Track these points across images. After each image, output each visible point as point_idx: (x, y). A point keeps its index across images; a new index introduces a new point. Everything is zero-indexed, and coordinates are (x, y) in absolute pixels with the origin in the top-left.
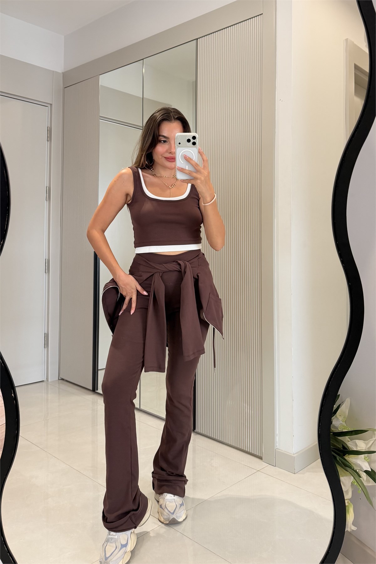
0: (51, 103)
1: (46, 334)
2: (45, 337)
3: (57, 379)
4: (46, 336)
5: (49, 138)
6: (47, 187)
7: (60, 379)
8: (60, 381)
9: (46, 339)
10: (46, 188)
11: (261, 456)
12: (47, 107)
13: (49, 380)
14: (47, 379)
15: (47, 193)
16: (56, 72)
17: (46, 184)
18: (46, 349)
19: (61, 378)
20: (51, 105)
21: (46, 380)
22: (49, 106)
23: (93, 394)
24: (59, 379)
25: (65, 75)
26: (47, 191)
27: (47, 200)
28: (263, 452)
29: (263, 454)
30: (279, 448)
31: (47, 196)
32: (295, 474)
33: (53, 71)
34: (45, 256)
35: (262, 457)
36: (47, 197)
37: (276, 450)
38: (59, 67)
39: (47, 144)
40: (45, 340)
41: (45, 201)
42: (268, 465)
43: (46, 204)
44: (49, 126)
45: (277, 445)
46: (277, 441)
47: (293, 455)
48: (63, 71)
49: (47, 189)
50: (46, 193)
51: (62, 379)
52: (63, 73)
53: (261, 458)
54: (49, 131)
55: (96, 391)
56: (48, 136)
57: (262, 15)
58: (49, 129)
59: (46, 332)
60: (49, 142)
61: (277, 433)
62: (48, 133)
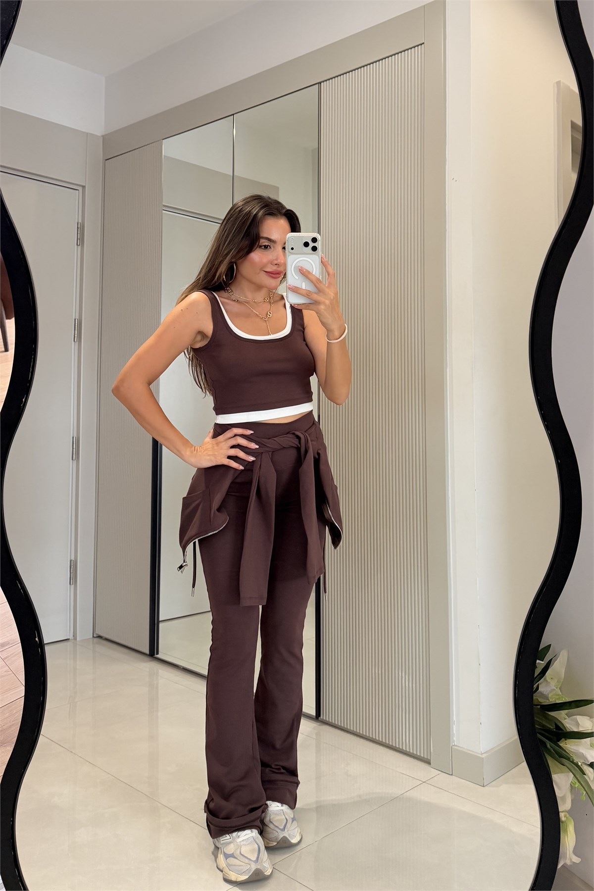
0: (84, 185)
3: (91, 636)
5: (80, 241)
7: (95, 636)
8: (96, 640)
9: (72, 569)
10: (74, 320)
11: (429, 758)
12: (77, 191)
13: (78, 639)
14: (75, 635)
15: (76, 329)
16: (93, 135)
17: (75, 315)
18: (73, 586)
19: (97, 634)
20: (84, 187)
21: (73, 638)
22: (80, 189)
23: (151, 661)
24: (93, 637)
25: (107, 140)
26: (76, 327)
27: (76, 340)
28: (432, 751)
29: (432, 754)
30: (458, 745)
31: (76, 334)
32: (483, 786)
33: (87, 133)
34: (72, 433)
35: (430, 760)
37: (453, 747)
38: (97, 127)
39: (76, 250)
40: (72, 572)
41: (73, 342)
42: (440, 772)
43: (74, 346)
44: (80, 221)
45: (454, 739)
46: (454, 732)
47: (480, 756)
48: (104, 134)
49: (77, 323)
51: (99, 636)
52: (104, 137)
53: (428, 762)
54: (81, 228)
55: (156, 656)
56: (79, 237)
57: (423, 45)
58: (79, 226)
59: (73, 558)
60: (79, 247)
61: (454, 719)
62: (79, 232)
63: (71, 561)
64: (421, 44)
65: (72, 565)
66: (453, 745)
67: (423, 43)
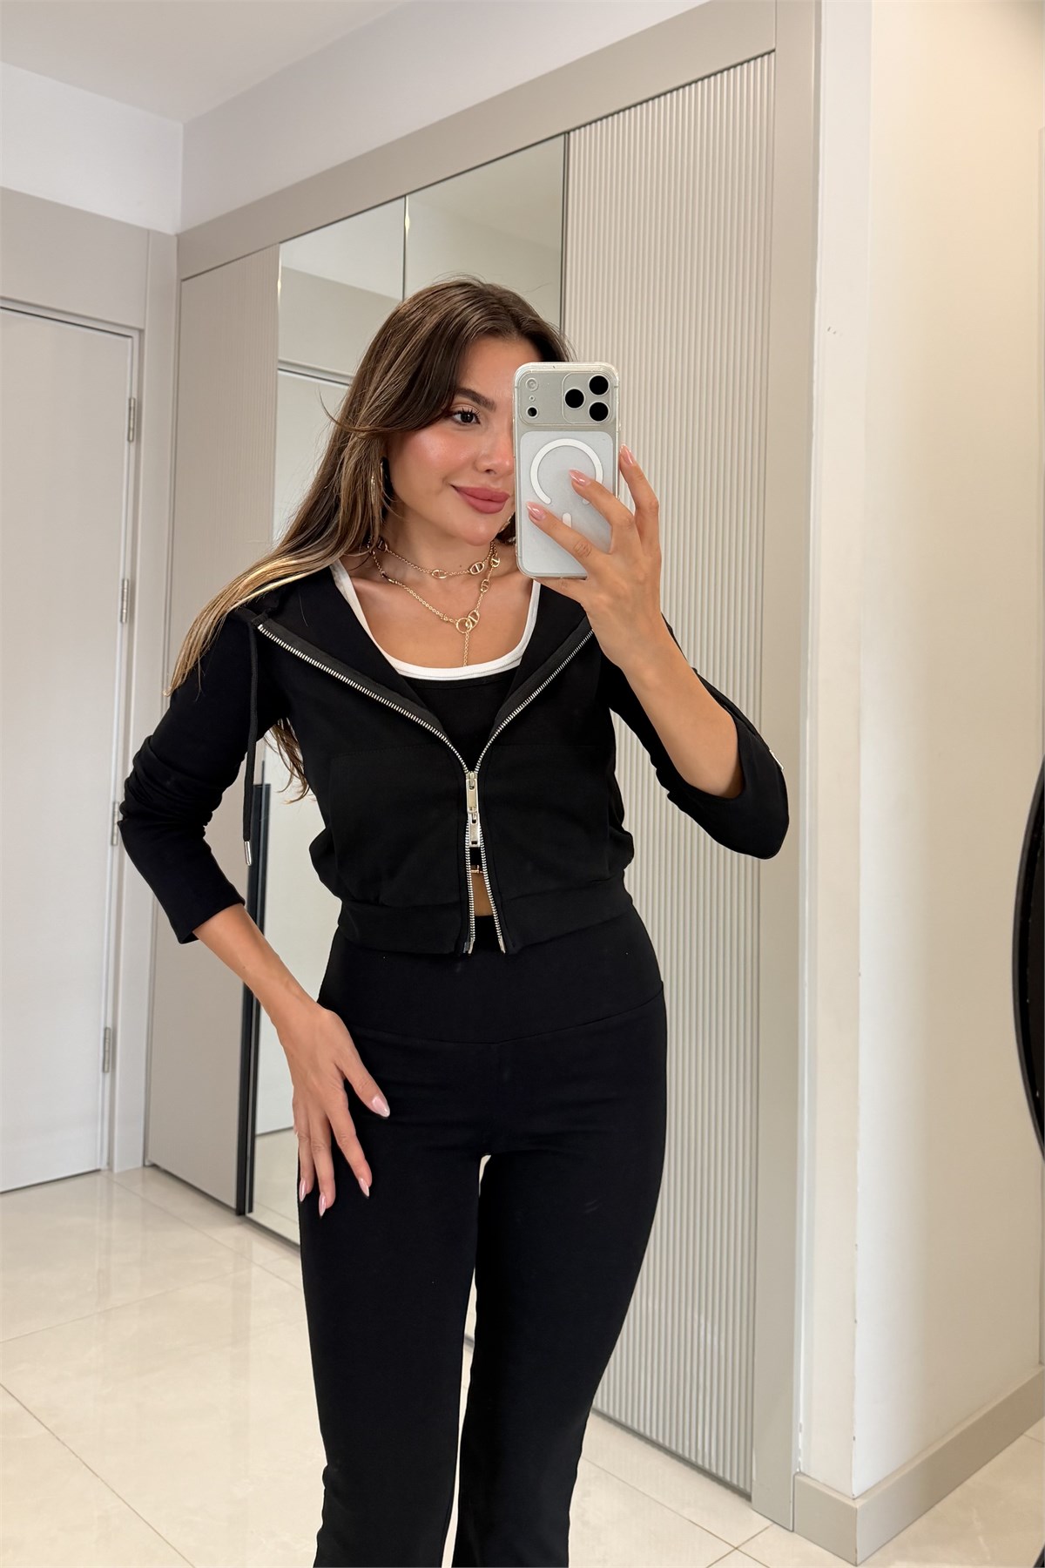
0: (141, 327)
1: (108, 1031)
2: (105, 1039)
3: (140, 1164)
4: (110, 1038)
5: (135, 433)
6: (123, 581)
7: (147, 1163)
8: (149, 1172)
9: (107, 1044)
10: (119, 582)
11: (748, 1489)
12: (130, 340)
13: (116, 1170)
14: (110, 1163)
15: (125, 598)
16: (159, 233)
17: (123, 571)
18: (108, 1076)
19: (149, 1161)
20: (141, 332)
21: (107, 1168)
22: (135, 335)
23: (240, 1224)
24: (144, 1165)
25: (185, 242)
26: (125, 594)
27: (124, 621)
28: (754, 1478)
29: (754, 1484)
30: (806, 1473)
31: (125, 607)
32: (856, 1565)
33: (148, 231)
34: (113, 794)
35: (751, 1493)
36: (125, 611)
37: (798, 1477)
38: (166, 218)
39: (127, 450)
40: (107, 1048)
41: (119, 624)
42: (770, 1522)
43: (120, 631)
44: (135, 395)
45: (800, 1459)
46: (800, 1447)
47: (851, 1503)
48: (179, 231)
49: (126, 587)
50: (123, 600)
51: (154, 1166)
52: (179, 236)
53: (747, 1497)
54: (135, 410)
55: (250, 1215)
56: (132, 426)
57: (773, 54)
58: (132, 405)
59: (109, 1025)
60: (133, 446)
61: (801, 1420)
62: (132, 417)
63: (106, 1029)
64: (769, 53)
65: (107, 1037)
66: (797, 1473)
67: (774, 51)
